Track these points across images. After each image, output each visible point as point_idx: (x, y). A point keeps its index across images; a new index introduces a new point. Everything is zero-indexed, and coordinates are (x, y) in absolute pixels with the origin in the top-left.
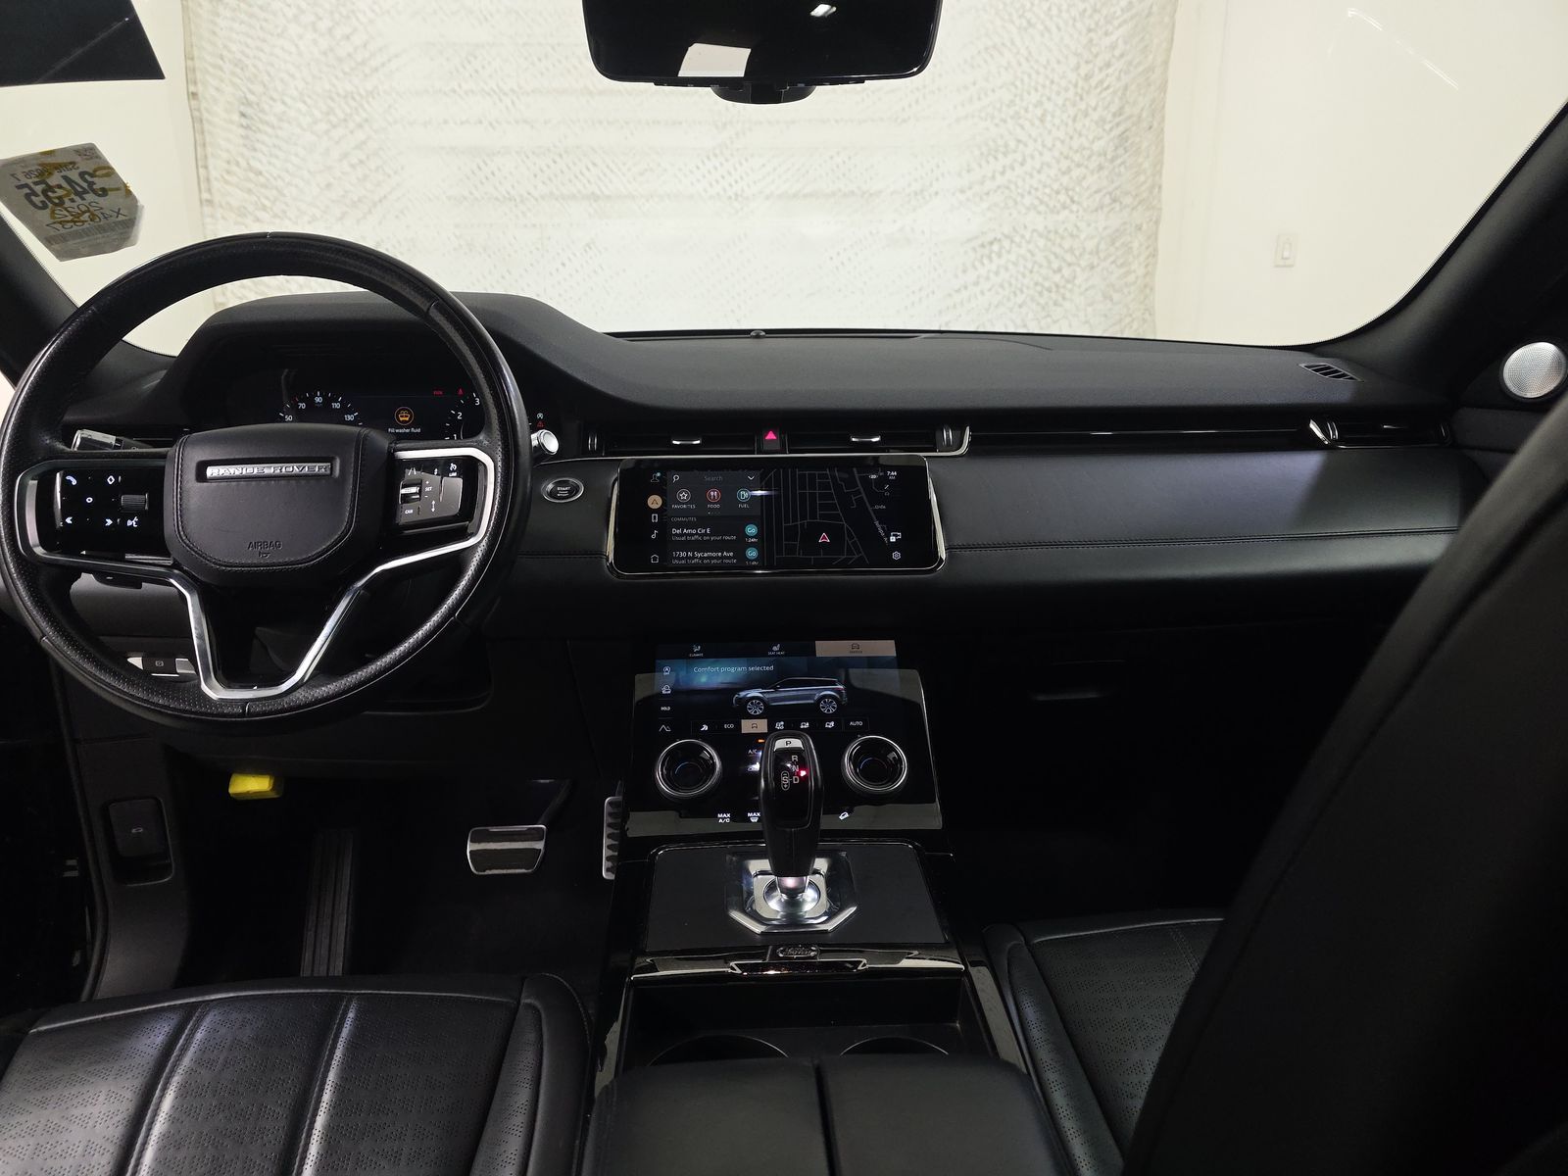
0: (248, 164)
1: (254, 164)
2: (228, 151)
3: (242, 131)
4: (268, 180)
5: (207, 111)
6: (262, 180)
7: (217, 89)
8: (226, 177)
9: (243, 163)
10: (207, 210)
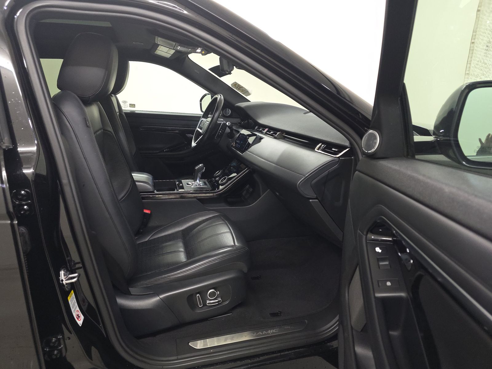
0: (484, 61)
1: (486, 61)
2: (479, 58)
3: (485, 51)
4: (487, 66)
5: (476, 46)
6: (486, 66)
7: (482, 40)
8: (476, 66)
9: (482, 61)
10: (467, 76)
